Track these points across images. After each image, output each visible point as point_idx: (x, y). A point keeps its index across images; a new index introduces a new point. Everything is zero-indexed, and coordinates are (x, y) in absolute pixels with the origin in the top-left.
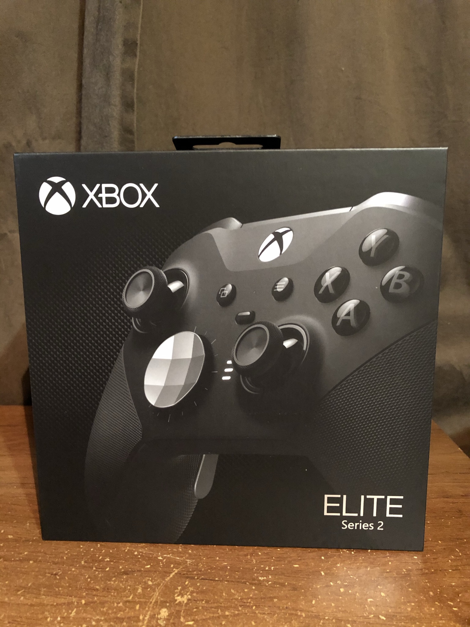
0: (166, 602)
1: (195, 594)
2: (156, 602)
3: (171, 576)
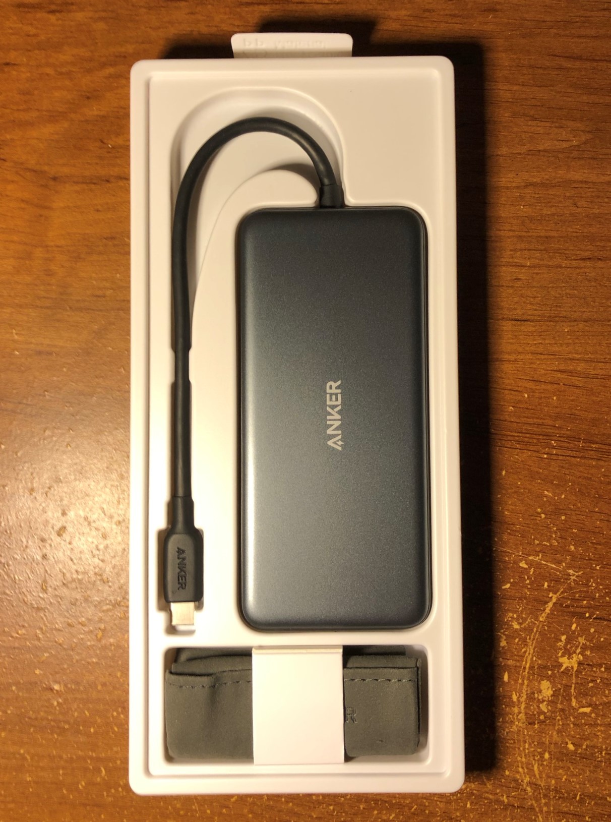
0: (546, 667)
1: (588, 653)
2: (532, 668)
3: (548, 611)
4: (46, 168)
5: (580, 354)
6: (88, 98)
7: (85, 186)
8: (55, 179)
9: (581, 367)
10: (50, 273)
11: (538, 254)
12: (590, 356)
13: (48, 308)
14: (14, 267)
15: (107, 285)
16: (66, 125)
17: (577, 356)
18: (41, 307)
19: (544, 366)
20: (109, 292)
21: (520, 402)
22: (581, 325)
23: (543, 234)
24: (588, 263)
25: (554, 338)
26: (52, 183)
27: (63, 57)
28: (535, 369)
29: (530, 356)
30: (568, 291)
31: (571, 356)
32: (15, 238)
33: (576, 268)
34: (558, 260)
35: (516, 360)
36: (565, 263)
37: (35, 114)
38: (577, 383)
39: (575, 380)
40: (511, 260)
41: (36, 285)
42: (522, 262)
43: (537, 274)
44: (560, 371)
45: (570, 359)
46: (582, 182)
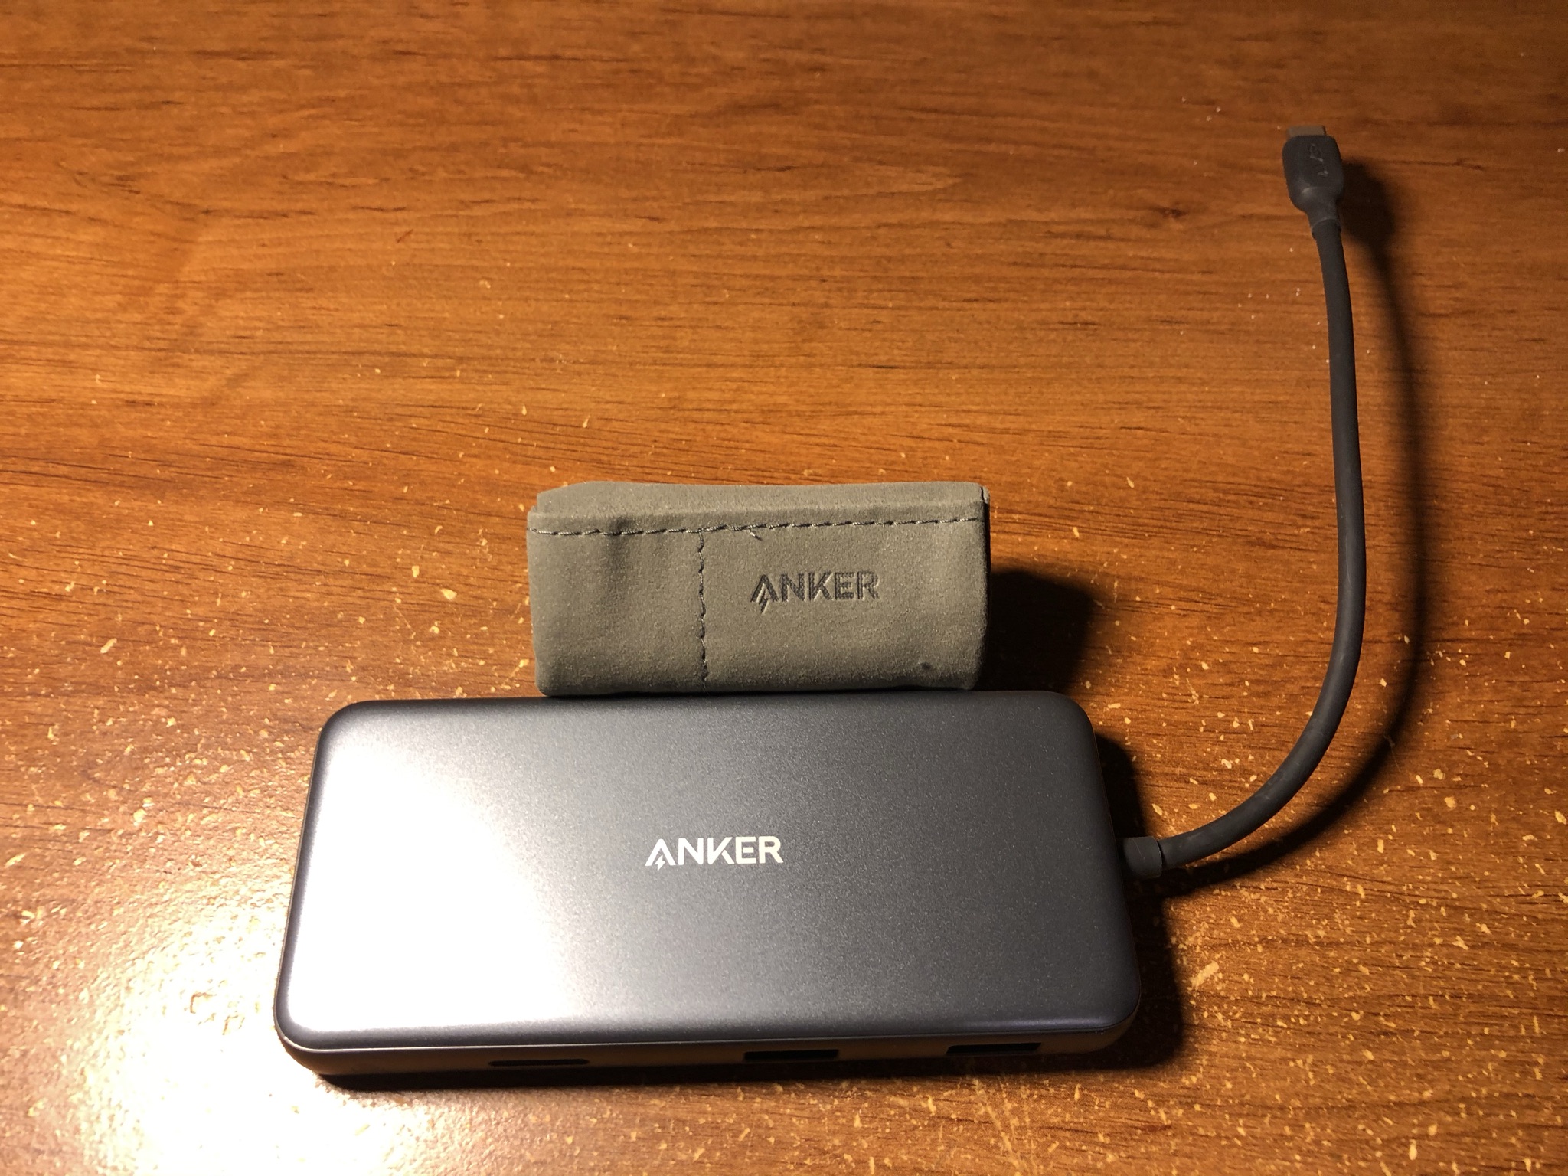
4: (197, 202)
5: (979, 404)
6: (274, 136)
7: (250, 220)
8: (207, 212)
9: (982, 420)
10: (173, 311)
11: (902, 295)
12: (993, 407)
13: (160, 350)
14: (119, 304)
15: (258, 324)
16: (237, 160)
17: (974, 408)
18: (150, 350)
19: (927, 420)
20: (259, 333)
21: (893, 463)
22: (975, 372)
23: (907, 274)
24: (975, 305)
25: (937, 387)
26: (202, 216)
27: (245, 98)
28: (913, 424)
29: (904, 408)
30: (950, 335)
31: (964, 408)
32: (131, 272)
33: (959, 310)
34: (931, 302)
35: (883, 413)
36: (941, 304)
37: (192, 149)
38: (979, 440)
39: (976, 436)
40: (866, 302)
41: (149, 325)
42: (883, 303)
43: (904, 316)
44: (950, 425)
45: (964, 411)
46: (953, 223)
